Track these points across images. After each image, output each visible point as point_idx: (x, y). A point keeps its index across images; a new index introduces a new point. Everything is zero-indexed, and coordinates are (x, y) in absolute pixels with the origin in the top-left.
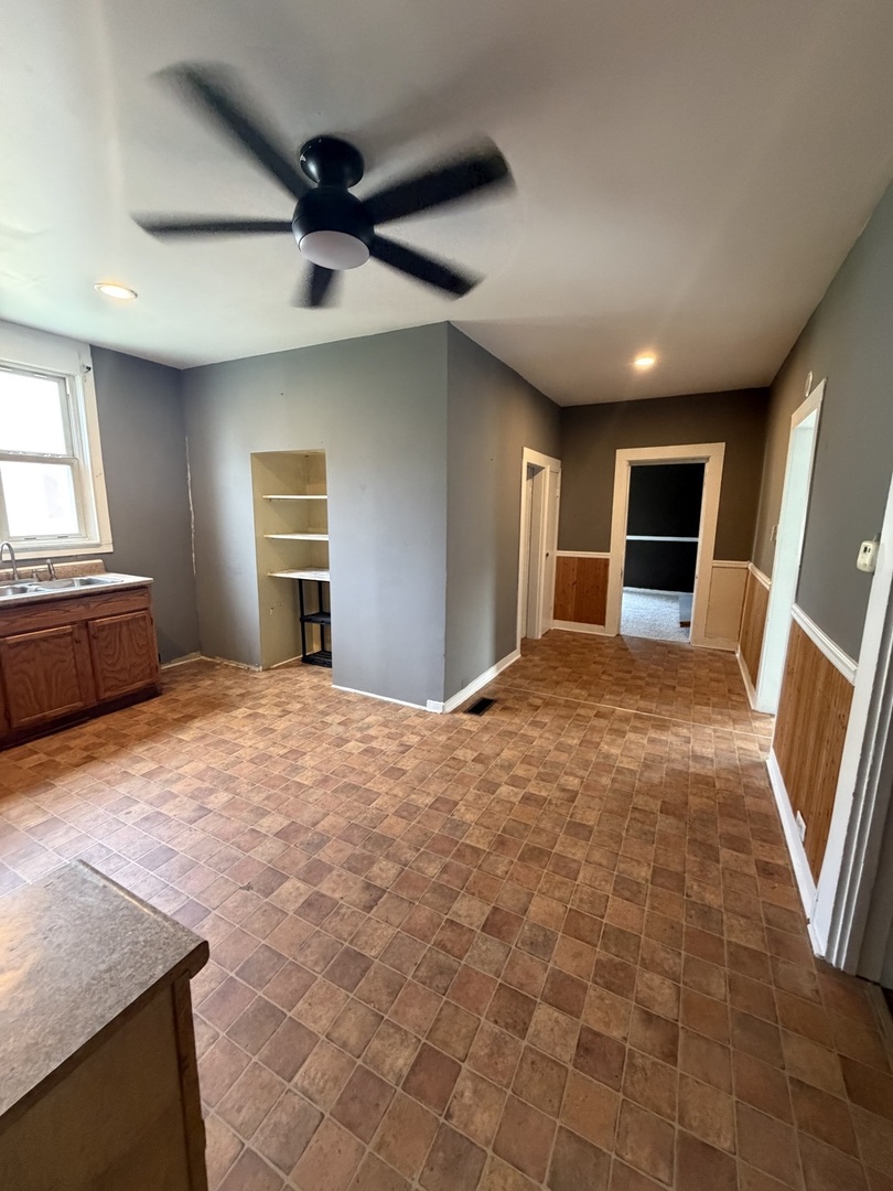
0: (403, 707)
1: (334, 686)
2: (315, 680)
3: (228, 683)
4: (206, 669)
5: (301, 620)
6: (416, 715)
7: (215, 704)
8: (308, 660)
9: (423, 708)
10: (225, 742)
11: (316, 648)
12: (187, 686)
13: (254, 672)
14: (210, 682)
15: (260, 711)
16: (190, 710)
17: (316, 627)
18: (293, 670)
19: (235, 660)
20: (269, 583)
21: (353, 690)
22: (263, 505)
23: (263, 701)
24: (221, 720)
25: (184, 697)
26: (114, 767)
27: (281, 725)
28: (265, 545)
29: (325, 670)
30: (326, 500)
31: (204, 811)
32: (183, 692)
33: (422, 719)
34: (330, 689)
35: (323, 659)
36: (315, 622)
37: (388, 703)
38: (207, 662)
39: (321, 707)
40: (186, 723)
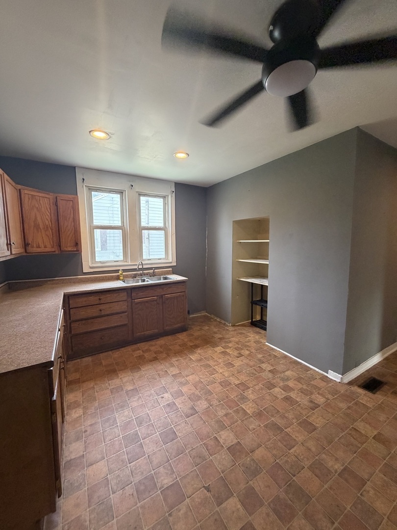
0: (311, 369)
1: (267, 343)
2: (257, 337)
3: (215, 330)
4: (207, 320)
5: (251, 302)
6: (320, 378)
7: (207, 341)
8: (254, 324)
9: (326, 374)
10: (210, 366)
11: (258, 318)
12: (198, 328)
13: (227, 326)
14: (207, 328)
15: (227, 350)
16: (197, 342)
17: (258, 308)
18: (246, 329)
19: (220, 318)
20: (237, 283)
21: (278, 349)
22: (237, 245)
23: (230, 345)
24: (209, 351)
25: (196, 334)
26: (162, 367)
27: (238, 363)
28: (236, 265)
29: (263, 332)
30: (268, 242)
31: (194, 411)
32: (196, 332)
33: (325, 384)
34: (264, 345)
35: (261, 324)
36: (258, 305)
37: (301, 364)
38: (208, 316)
39: (260, 356)
40: (194, 349)
